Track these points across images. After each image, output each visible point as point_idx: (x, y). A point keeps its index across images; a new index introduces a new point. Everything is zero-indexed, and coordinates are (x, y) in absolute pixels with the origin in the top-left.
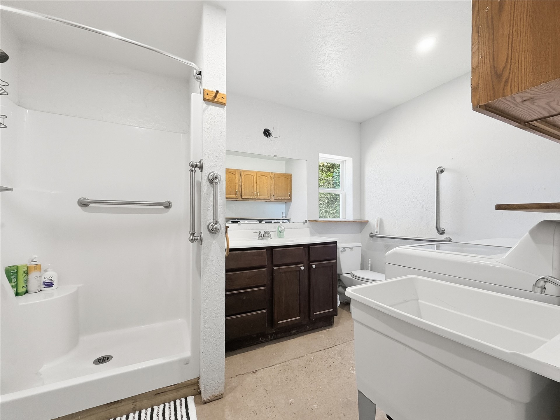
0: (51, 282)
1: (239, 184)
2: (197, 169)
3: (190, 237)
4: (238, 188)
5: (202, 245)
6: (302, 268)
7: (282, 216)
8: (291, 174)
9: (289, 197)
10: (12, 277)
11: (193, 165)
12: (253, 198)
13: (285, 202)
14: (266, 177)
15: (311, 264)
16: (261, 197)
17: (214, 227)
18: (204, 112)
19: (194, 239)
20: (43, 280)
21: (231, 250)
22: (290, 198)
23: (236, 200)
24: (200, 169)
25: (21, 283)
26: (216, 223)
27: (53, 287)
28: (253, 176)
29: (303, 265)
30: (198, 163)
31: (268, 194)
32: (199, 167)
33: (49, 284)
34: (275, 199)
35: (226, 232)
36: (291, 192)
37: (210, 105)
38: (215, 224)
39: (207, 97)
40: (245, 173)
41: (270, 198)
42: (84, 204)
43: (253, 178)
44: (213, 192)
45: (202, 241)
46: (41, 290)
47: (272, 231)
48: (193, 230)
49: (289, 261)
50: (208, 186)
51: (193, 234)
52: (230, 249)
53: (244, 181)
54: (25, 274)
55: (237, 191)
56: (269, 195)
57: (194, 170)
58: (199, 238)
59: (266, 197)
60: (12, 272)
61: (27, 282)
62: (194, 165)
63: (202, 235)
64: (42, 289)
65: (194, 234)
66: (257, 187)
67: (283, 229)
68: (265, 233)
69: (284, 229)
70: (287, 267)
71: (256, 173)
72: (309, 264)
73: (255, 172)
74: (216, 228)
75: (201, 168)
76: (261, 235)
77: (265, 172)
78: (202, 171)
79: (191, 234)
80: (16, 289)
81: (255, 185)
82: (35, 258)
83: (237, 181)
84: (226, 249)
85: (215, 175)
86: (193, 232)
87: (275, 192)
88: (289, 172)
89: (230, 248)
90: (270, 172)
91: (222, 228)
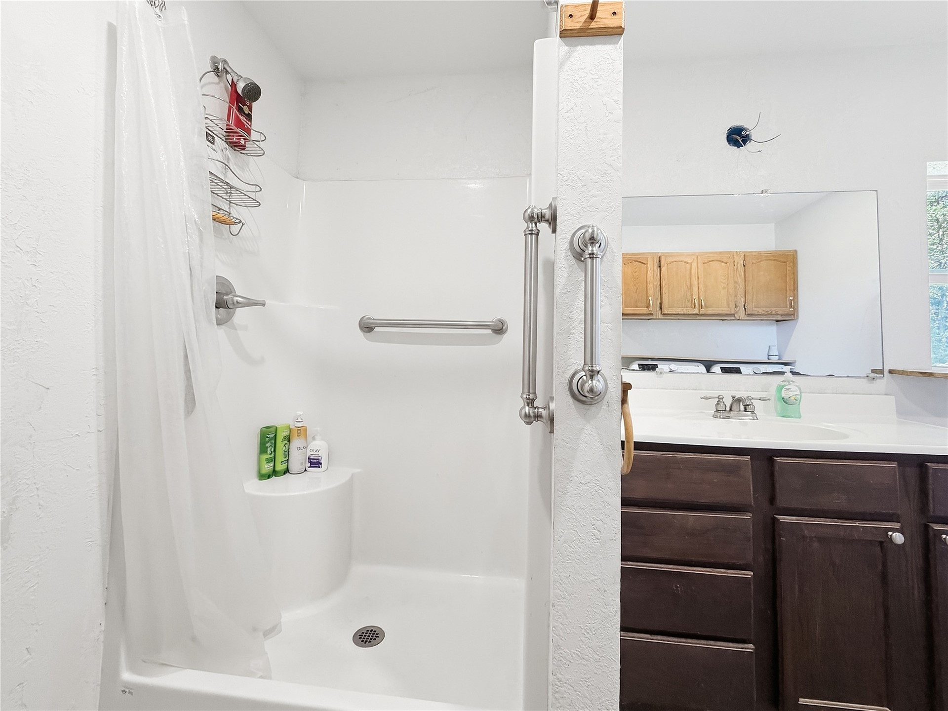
0: (318, 459)
1: (655, 283)
2: (543, 227)
3: (524, 407)
4: (652, 290)
5: (552, 432)
6: (898, 538)
7: (769, 355)
8: (796, 251)
9: (791, 307)
10: (267, 444)
11: (533, 217)
12: (690, 312)
13: (777, 321)
14: (723, 264)
15: (937, 527)
16: (709, 311)
17: (587, 387)
18: (560, 68)
19: (532, 414)
20: (309, 454)
21: (639, 446)
22: (791, 309)
23: (649, 319)
24: (550, 224)
25: (280, 457)
26: (593, 374)
27: (319, 467)
28: (690, 264)
29: (897, 526)
30: (546, 209)
31: (728, 303)
32: (547, 221)
33: (315, 463)
34: (749, 315)
35: (624, 401)
36: (796, 297)
37: (576, 46)
38: (589, 377)
39: (570, 24)
40: (670, 260)
41: (733, 312)
42: (367, 327)
43: (688, 269)
44: (584, 283)
45: (552, 420)
46: (305, 470)
47: (759, 397)
48: (531, 391)
49: (838, 501)
50: (571, 269)
51: (530, 402)
52: (634, 442)
53: (666, 277)
54: (286, 442)
55: (650, 298)
56: (732, 305)
57: (534, 229)
58: (544, 413)
59: (724, 310)
60: (267, 437)
61: (287, 454)
62: (535, 216)
63: (552, 406)
64: (308, 469)
65: (533, 400)
66: (700, 288)
67: (795, 393)
68: (739, 400)
69: (798, 393)
70: (828, 522)
71: (697, 256)
72: (926, 527)
73: (693, 255)
74: (591, 390)
75: (553, 221)
76: (722, 405)
77: (721, 253)
78: (554, 231)
79: (525, 400)
80: (272, 465)
81: (695, 283)
82: (300, 416)
83: (650, 277)
84: (623, 442)
85: (590, 231)
86: (531, 396)
87: (749, 297)
88: (790, 247)
89: (634, 440)
90: (733, 252)
91: (611, 389)
